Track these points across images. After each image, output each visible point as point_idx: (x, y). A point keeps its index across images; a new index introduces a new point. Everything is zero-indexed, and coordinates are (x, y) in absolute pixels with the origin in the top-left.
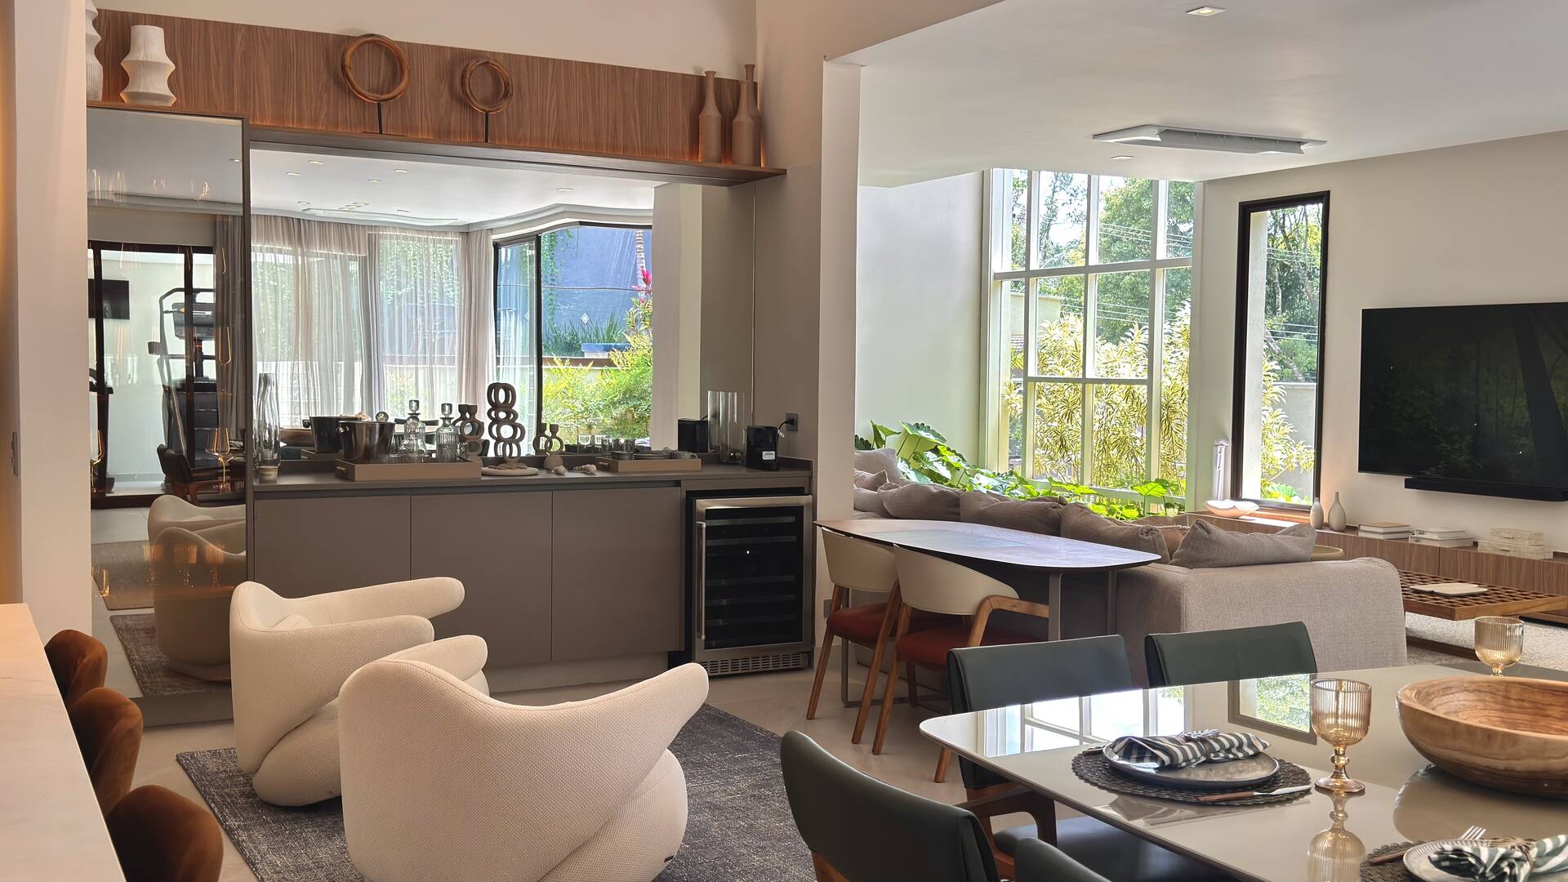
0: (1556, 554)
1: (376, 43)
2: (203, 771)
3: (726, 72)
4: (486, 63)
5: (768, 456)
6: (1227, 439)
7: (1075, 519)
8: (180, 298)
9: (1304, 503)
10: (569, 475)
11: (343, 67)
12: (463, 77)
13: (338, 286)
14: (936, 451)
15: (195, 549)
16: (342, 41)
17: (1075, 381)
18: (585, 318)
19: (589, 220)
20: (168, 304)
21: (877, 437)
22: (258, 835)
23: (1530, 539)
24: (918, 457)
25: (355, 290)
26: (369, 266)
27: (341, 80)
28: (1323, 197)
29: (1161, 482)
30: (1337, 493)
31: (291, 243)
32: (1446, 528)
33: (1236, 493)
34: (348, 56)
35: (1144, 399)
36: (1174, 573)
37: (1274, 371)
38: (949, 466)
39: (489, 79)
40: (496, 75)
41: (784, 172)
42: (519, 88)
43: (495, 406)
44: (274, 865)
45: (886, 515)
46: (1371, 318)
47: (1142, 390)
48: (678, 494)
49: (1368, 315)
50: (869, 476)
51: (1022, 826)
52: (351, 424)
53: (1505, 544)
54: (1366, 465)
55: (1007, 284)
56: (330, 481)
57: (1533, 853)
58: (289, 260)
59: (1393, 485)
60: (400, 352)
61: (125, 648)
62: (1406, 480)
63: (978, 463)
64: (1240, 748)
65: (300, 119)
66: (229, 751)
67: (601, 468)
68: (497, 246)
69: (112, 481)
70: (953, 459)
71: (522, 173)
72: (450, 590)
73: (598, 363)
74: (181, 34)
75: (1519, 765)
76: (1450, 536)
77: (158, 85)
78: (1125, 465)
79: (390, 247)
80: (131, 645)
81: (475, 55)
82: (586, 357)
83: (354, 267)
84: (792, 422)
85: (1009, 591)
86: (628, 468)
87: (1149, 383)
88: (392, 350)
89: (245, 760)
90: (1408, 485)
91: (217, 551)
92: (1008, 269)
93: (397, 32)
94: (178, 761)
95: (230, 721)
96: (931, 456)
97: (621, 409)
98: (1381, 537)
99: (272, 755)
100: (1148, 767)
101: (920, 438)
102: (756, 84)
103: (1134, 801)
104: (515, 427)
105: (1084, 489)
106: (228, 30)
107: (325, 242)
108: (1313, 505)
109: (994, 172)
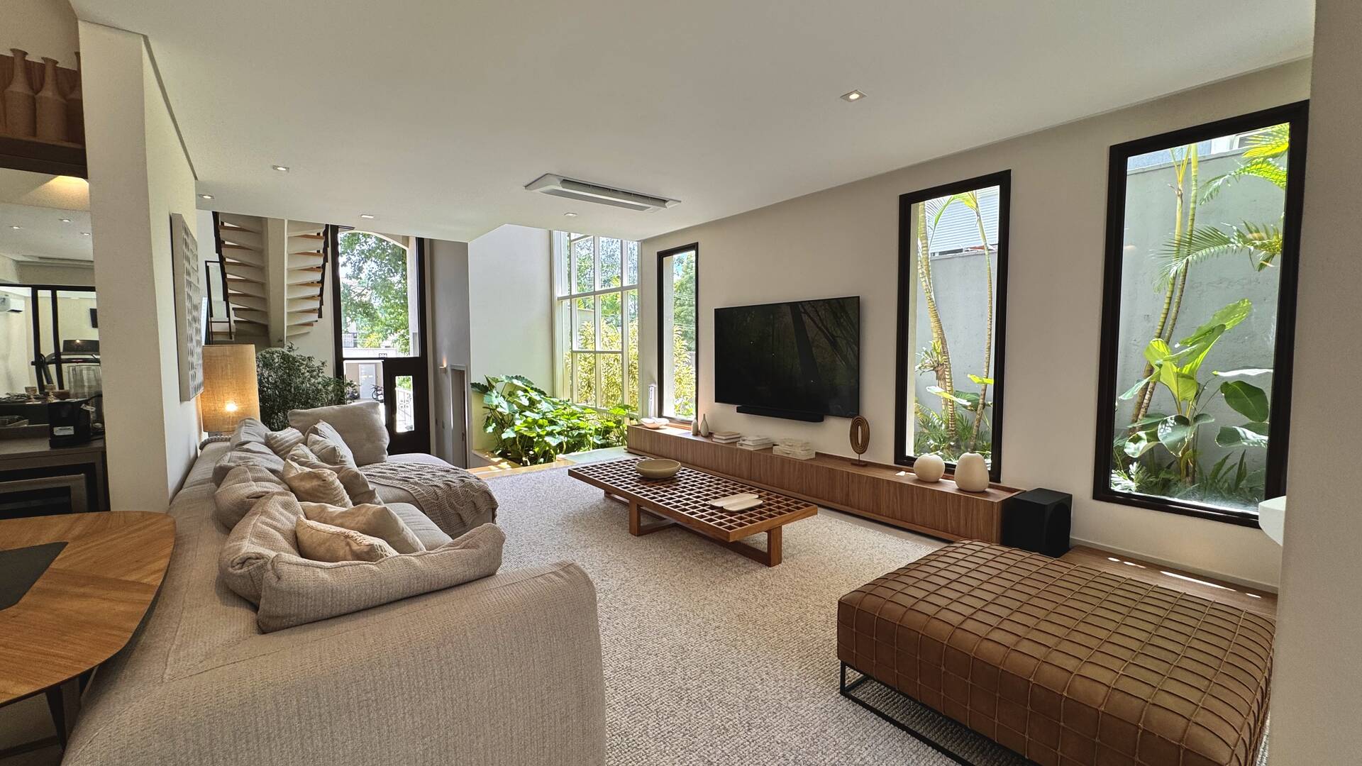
0: (817, 453)
6: (655, 383)
9: (689, 420)
14: (524, 391)
17: (593, 352)
21: (491, 382)
23: (802, 446)
24: (513, 395)
28: (694, 247)
30: (704, 415)
32: (758, 436)
35: (621, 361)
37: (685, 346)
46: (719, 313)
47: (620, 357)
49: (716, 311)
53: (788, 449)
54: (718, 399)
55: (564, 302)
59: (731, 409)
62: (737, 408)
63: (553, 395)
76: (759, 443)
87: (622, 352)
90: (739, 410)
92: (564, 294)
96: (520, 393)
98: (724, 442)
101: (515, 385)
108: (692, 418)
109: (555, 233)
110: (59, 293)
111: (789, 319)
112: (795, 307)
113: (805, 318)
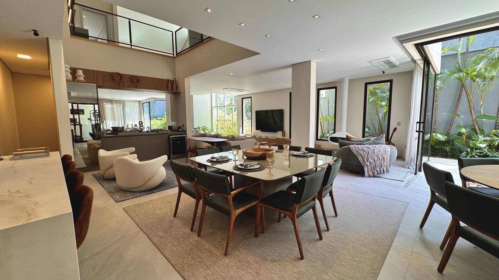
0: (276, 138)
1: (118, 74)
2: (96, 176)
3: (172, 79)
4: (136, 77)
5: (180, 130)
7: (219, 136)
8: (93, 111)
9: (250, 134)
10: (151, 133)
11: (113, 77)
12: (132, 79)
13: (119, 109)
14: (207, 130)
15: (93, 146)
16: (113, 73)
17: (224, 120)
18: (158, 114)
19: (156, 99)
20: (91, 112)
21: (199, 128)
22: (104, 183)
23: (273, 137)
24: (204, 130)
25: (122, 111)
26: (124, 107)
27: (113, 79)
28: (251, 97)
29: (234, 132)
30: (254, 133)
31: (110, 103)
32: (265, 136)
33: (243, 133)
34: (114, 75)
35: (232, 122)
36: (230, 141)
38: (208, 131)
39: (136, 79)
40: (137, 79)
41: (180, 92)
42: (141, 81)
43: (140, 124)
44: (107, 187)
45: (197, 137)
46: (256, 112)
47: (232, 121)
48: (168, 135)
50: (195, 132)
51: (203, 170)
52: (117, 128)
53: (271, 137)
54: (256, 129)
55: (215, 108)
56: (115, 135)
57: (250, 164)
58: (110, 106)
59: (259, 131)
60: (129, 119)
61: (84, 161)
63: (212, 131)
64: (225, 157)
65: (106, 84)
66: (100, 173)
67: (156, 132)
68: (143, 103)
69: (83, 138)
70: (209, 131)
71: (146, 93)
72: (133, 149)
73: (160, 120)
74: (85, 71)
75: (253, 156)
77: (82, 79)
78: (230, 130)
79: (127, 103)
80: (85, 161)
81: (134, 76)
82: (158, 119)
83: (121, 107)
84: (183, 125)
85: (210, 145)
86: (160, 132)
88: (128, 118)
89: (102, 174)
90: (261, 131)
91: (97, 146)
92: (215, 106)
93: (121, 72)
94: (92, 175)
95: (100, 170)
96: (206, 130)
97: (164, 126)
98: (258, 137)
99: (106, 172)
100: (215, 160)
101: (205, 128)
102: (176, 81)
103: (213, 164)
104: (143, 127)
105: (225, 134)
106: (93, 71)
107: (116, 103)
108: (251, 134)
109: (212, 93)
110: (79, 105)
111: (271, 113)
112: (272, 111)
113: (274, 113)
